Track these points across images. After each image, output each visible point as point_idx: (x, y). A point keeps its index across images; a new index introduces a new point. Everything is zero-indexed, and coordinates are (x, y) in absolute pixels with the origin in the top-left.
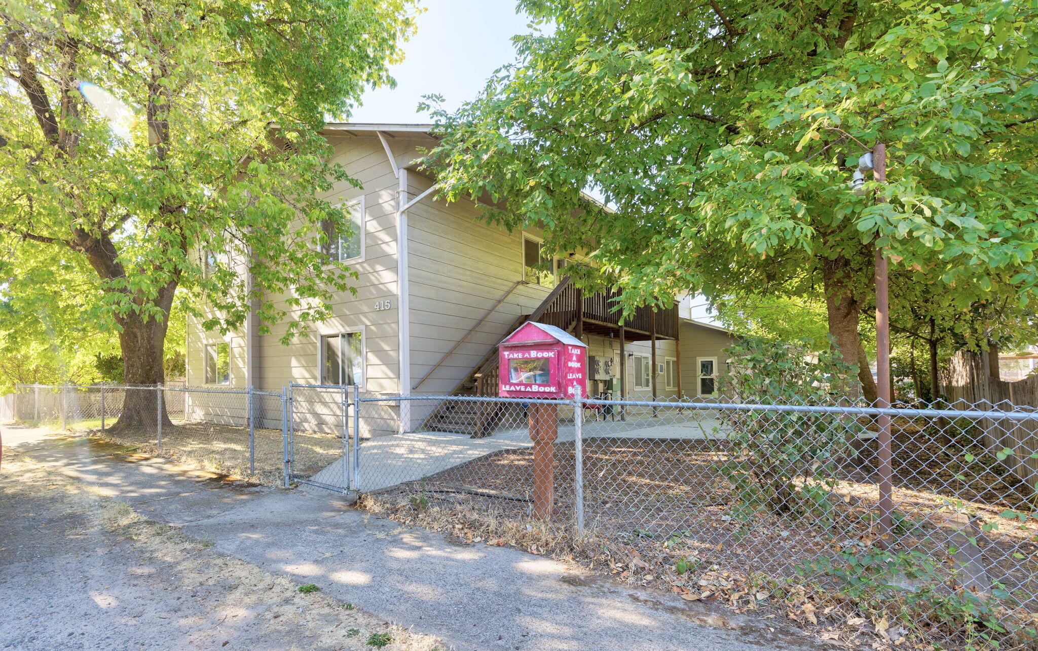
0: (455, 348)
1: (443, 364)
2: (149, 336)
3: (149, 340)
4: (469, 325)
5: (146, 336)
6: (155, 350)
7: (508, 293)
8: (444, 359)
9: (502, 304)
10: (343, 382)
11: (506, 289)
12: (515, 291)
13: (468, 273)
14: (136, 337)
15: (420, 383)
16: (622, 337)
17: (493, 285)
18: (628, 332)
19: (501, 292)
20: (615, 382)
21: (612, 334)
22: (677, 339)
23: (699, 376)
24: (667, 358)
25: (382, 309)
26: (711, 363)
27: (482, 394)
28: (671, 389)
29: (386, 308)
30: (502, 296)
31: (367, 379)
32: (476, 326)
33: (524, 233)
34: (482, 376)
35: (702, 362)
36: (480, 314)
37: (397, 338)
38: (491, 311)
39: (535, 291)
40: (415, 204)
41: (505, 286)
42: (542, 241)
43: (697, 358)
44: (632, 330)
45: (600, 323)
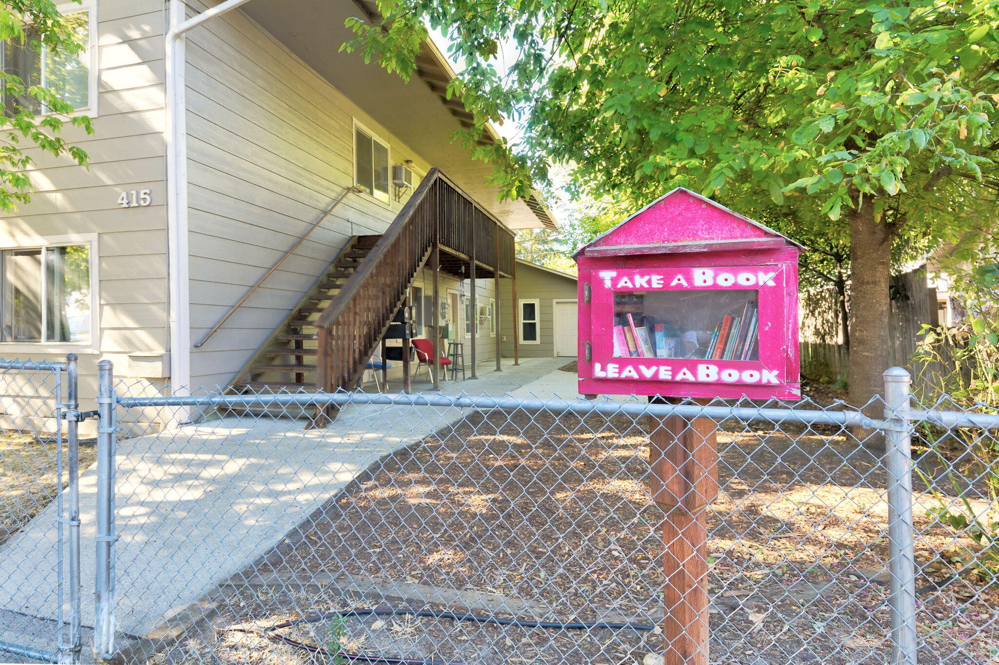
0: (263, 278)
1: (243, 305)
4: (284, 244)
7: (336, 201)
8: (246, 297)
9: (328, 217)
10: (50, 337)
11: (333, 195)
12: (344, 200)
13: (283, 162)
15: (208, 336)
16: (473, 271)
17: (317, 188)
18: (477, 266)
19: (328, 200)
20: (450, 328)
21: (463, 268)
22: (513, 275)
23: (521, 321)
24: (491, 299)
25: (134, 204)
26: (533, 306)
27: (326, 354)
28: (493, 335)
29: (142, 203)
30: (328, 205)
31: (102, 330)
32: (294, 247)
33: (354, 119)
34: (326, 325)
35: (524, 305)
36: (299, 228)
37: (165, 257)
38: (315, 226)
39: (368, 204)
40: (201, 24)
41: (333, 191)
42: (375, 137)
43: (519, 301)
44: (480, 264)
45: (454, 252)
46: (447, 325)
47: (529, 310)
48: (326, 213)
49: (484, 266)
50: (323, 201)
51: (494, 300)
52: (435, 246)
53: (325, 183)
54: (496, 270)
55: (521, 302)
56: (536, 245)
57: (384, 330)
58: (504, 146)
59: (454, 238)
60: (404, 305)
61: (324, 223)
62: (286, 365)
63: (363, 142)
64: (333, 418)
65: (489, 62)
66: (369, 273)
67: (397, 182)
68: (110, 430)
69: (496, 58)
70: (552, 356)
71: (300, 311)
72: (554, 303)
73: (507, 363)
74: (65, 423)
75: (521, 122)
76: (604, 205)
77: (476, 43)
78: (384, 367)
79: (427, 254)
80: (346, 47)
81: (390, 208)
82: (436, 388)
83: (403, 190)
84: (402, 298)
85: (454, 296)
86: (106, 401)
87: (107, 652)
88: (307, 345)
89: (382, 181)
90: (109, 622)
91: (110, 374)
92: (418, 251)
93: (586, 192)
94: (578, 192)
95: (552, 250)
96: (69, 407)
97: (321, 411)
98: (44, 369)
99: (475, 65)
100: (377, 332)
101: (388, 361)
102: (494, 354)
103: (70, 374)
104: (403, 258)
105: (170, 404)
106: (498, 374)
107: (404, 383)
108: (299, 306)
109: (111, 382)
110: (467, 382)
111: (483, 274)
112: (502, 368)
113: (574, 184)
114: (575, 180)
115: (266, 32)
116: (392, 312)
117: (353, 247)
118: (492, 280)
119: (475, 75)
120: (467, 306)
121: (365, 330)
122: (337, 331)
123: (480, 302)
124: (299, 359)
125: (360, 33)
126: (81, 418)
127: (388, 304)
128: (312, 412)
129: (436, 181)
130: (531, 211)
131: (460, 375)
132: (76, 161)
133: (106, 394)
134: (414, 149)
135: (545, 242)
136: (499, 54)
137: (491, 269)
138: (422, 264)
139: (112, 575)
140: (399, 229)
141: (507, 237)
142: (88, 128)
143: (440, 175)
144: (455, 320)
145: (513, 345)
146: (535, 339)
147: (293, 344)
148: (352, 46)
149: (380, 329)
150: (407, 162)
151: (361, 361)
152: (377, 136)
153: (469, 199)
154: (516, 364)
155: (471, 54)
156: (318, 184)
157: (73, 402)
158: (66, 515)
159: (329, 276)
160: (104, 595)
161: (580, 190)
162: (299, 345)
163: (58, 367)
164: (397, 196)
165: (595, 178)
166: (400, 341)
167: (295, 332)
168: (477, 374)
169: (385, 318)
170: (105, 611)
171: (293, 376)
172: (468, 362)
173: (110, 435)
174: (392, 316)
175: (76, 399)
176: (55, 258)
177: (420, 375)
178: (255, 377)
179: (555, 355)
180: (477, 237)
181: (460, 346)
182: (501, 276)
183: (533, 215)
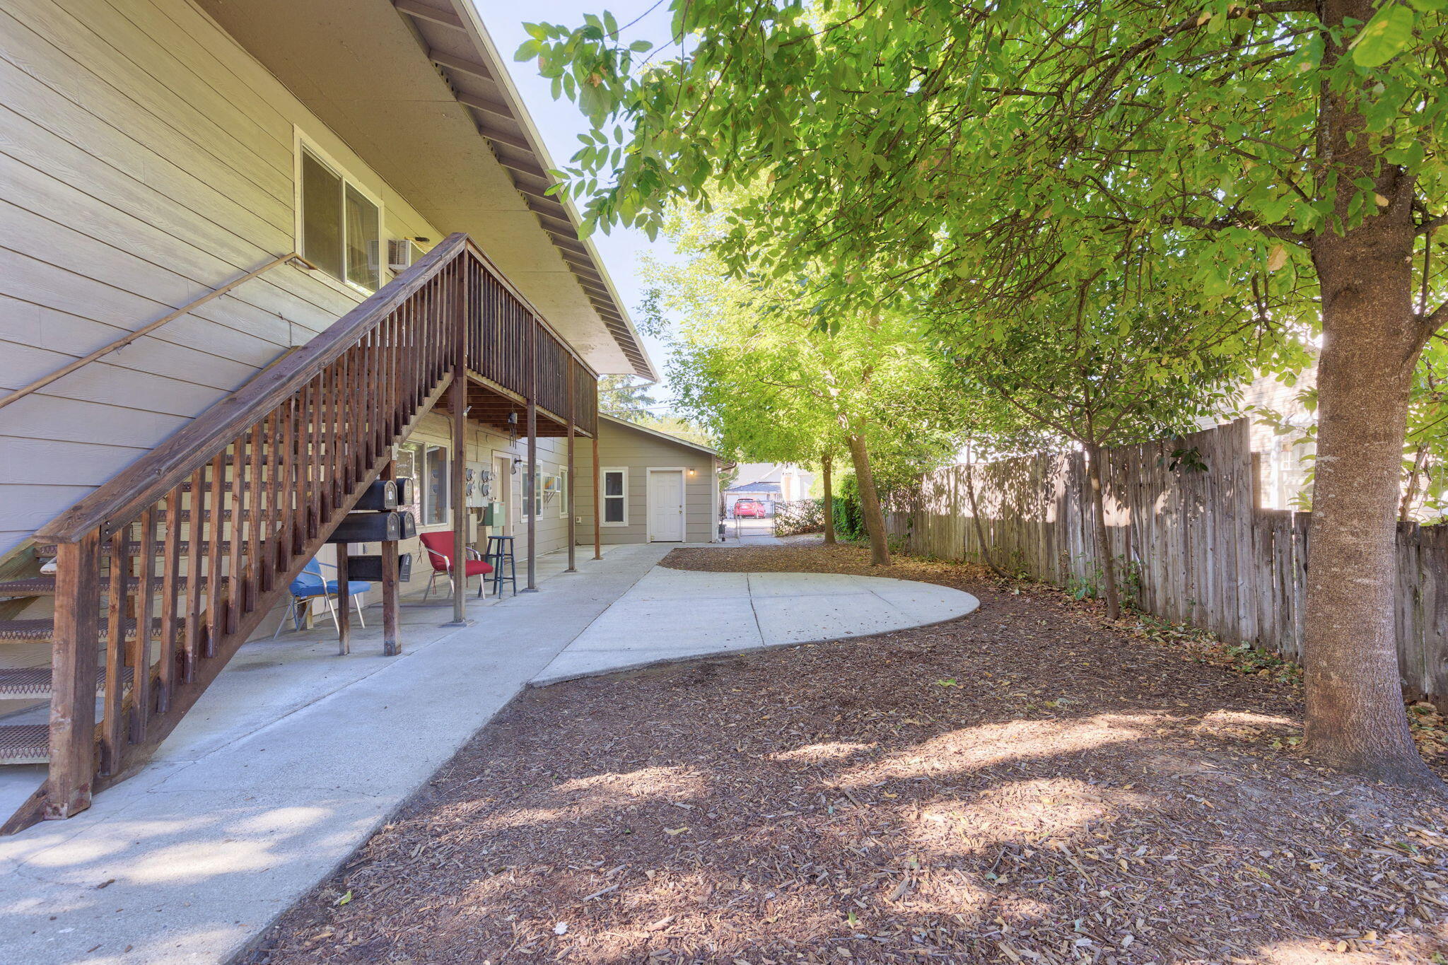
7: (247, 274)
11: (242, 262)
12: (269, 275)
16: (532, 424)
17: (189, 235)
18: (539, 416)
20: (496, 510)
21: (515, 417)
22: (595, 437)
23: (603, 496)
24: (561, 467)
26: (619, 476)
28: (564, 515)
33: (298, 131)
34: (76, 535)
35: (608, 475)
38: (179, 311)
39: (331, 297)
41: (238, 251)
42: (350, 179)
43: (601, 468)
44: (546, 413)
45: (498, 388)
46: (491, 505)
47: (615, 481)
48: (213, 290)
49: (551, 415)
50: (212, 269)
51: (567, 468)
52: (458, 372)
53: (212, 229)
54: (570, 423)
55: (604, 471)
59: (499, 365)
61: (210, 310)
70: (645, 541)
72: (648, 473)
73: (584, 554)
78: (343, 594)
79: (441, 386)
82: (458, 622)
85: (504, 461)
89: (369, 266)
92: (420, 375)
101: (351, 582)
102: (565, 542)
106: (571, 577)
110: (519, 596)
111: (548, 428)
112: (577, 565)
116: (348, 491)
118: (563, 440)
120: (524, 475)
123: (545, 470)
127: (339, 477)
129: (461, 256)
130: (619, 348)
131: (509, 586)
134: (430, 222)
137: (563, 421)
138: (429, 402)
141: (587, 378)
143: (470, 247)
144: (504, 497)
145: (593, 525)
146: (621, 519)
152: (356, 178)
153: (527, 306)
154: (598, 557)
156: (195, 229)
166: (375, 544)
168: (537, 581)
172: (522, 567)
174: (349, 499)
179: (649, 540)
180: (540, 367)
181: (507, 542)
182: (578, 435)
183: (623, 355)
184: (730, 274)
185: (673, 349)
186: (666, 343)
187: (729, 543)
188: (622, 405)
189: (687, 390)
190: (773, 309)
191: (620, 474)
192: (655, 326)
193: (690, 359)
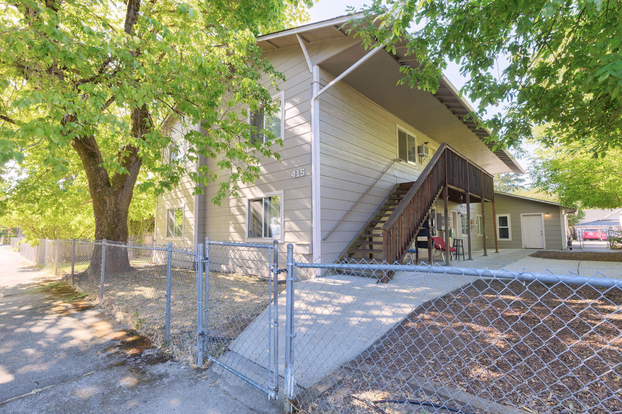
0: (353, 207)
1: (344, 220)
2: (116, 202)
3: (116, 204)
4: (363, 189)
5: (113, 202)
6: (121, 213)
7: (389, 167)
8: (346, 216)
9: (385, 175)
10: (265, 236)
11: (387, 164)
12: (393, 166)
13: (363, 150)
14: (106, 203)
15: (329, 235)
16: (468, 199)
17: (378, 161)
18: (470, 196)
19: (384, 166)
20: (453, 231)
21: (462, 197)
22: (493, 201)
23: (498, 227)
24: (477, 215)
25: (298, 176)
26: (505, 218)
27: (387, 244)
29: (301, 175)
30: (384, 169)
31: (285, 232)
32: (368, 191)
33: (397, 125)
34: (387, 229)
35: (500, 217)
36: (370, 181)
37: (310, 198)
38: (378, 180)
39: (405, 167)
40: (326, 91)
41: (386, 162)
42: (408, 133)
43: (496, 215)
44: (472, 194)
45: (456, 188)
46: (451, 229)
47: (504, 220)
48: (383, 173)
49: (475, 195)
50: (382, 167)
51: (481, 216)
52: (445, 185)
53: (383, 158)
54: (482, 197)
55: (498, 216)
56: (503, 184)
57: (417, 232)
58: (499, 118)
59: (456, 181)
60: (428, 218)
61: (382, 178)
62: (365, 250)
63: (402, 136)
64: (391, 278)
65: (487, 71)
66: (409, 201)
67: (420, 154)
68: (292, 279)
69: (492, 68)
70: (521, 248)
71: (371, 223)
72: (521, 216)
73: (491, 251)
74: (272, 274)
75: (513, 101)
76: (571, 149)
77: (478, 63)
78: (417, 252)
79: (441, 190)
80: (400, 82)
81: (417, 168)
82: (447, 265)
83: (423, 158)
84: (427, 214)
85: (454, 214)
86: (290, 264)
87: (290, 395)
88: (375, 239)
89: (412, 155)
90: (291, 379)
91: (292, 251)
92: (435, 188)
93: (559, 141)
94: (552, 142)
95: (513, 185)
96: (274, 266)
97: (385, 274)
98: (264, 248)
99: (478, 75)
100: (413, 233)
101: (419, 249)
102: (482, 246)
103: (275, 250)
104: (427, 193)
105: (314, 267)
106: (485, 257)
107: (429, 261)
108: (371, 220)
109: (292, 255)
110: (466, 262)
111: (474, 200)
112: (487, 254)
113: (550, 137)
114: (549, 135)
115: (354, 90)
116: (421, 222)
117: (397, 189)
118: (479, 204)
119: (478, 81)
121: (408, 231)
122: (393, 233)
124: (371, 246)
125: (408, 73)
126: (279, 272)
127: (419, 218)
128: (380, 275)
129: (445, 150)
130: (503, 163)
131: (461, 257)
132: (276, 159)
133: (290, 261)
134: (429, 136)
135: (509, 181)
136: (495, 65)
137: (479, 197)
138: (438, 196)
139: (292, 355)
140: (425, 177)
141: (489, 179)
142: (281, 144)
143: (447, 146)
144: (455, 227)
145: (494, 241)
146: (508, 237)
147: (368, 239)
148: (403, 81)
149: (415, 231)
150: (426, 143)
151: (405, 249)
152: (409, 131)
153: (464, 158)
154: (497, 252)
155: (475, 70)
156: (380, 159)
157: (276, 264)
158: (273, 321)
159: (386, 204)
160: (289, 365)
161: (554, 140)
162: (371, 239)
163: (270, 246)
164: (421, 161)
165: (568, 131)
166: (426, 237)
167: (369, 233)
168: (472, 257)
169: (418, 225)
170: (289, 373)
171: (368, 255)
172: (466, 250)
173: (292, 282)
174: (421, 224)
175: (277, 263)
176: (268, 201)
177: (436, 257)
178: (350, 255)
179: (523, 247)
180: (470, 179)
181: (460, 241)
182: (485, 201)
183: (505, 165)
184: (547, 147)
185: (530, 161)
186: (527, 159)
187: (574, 250)
188: (505, 184)
189: (539, 178)
190: (572, 151)
191: (506, 217)
192: (521, 154)
193: (540, 165)
